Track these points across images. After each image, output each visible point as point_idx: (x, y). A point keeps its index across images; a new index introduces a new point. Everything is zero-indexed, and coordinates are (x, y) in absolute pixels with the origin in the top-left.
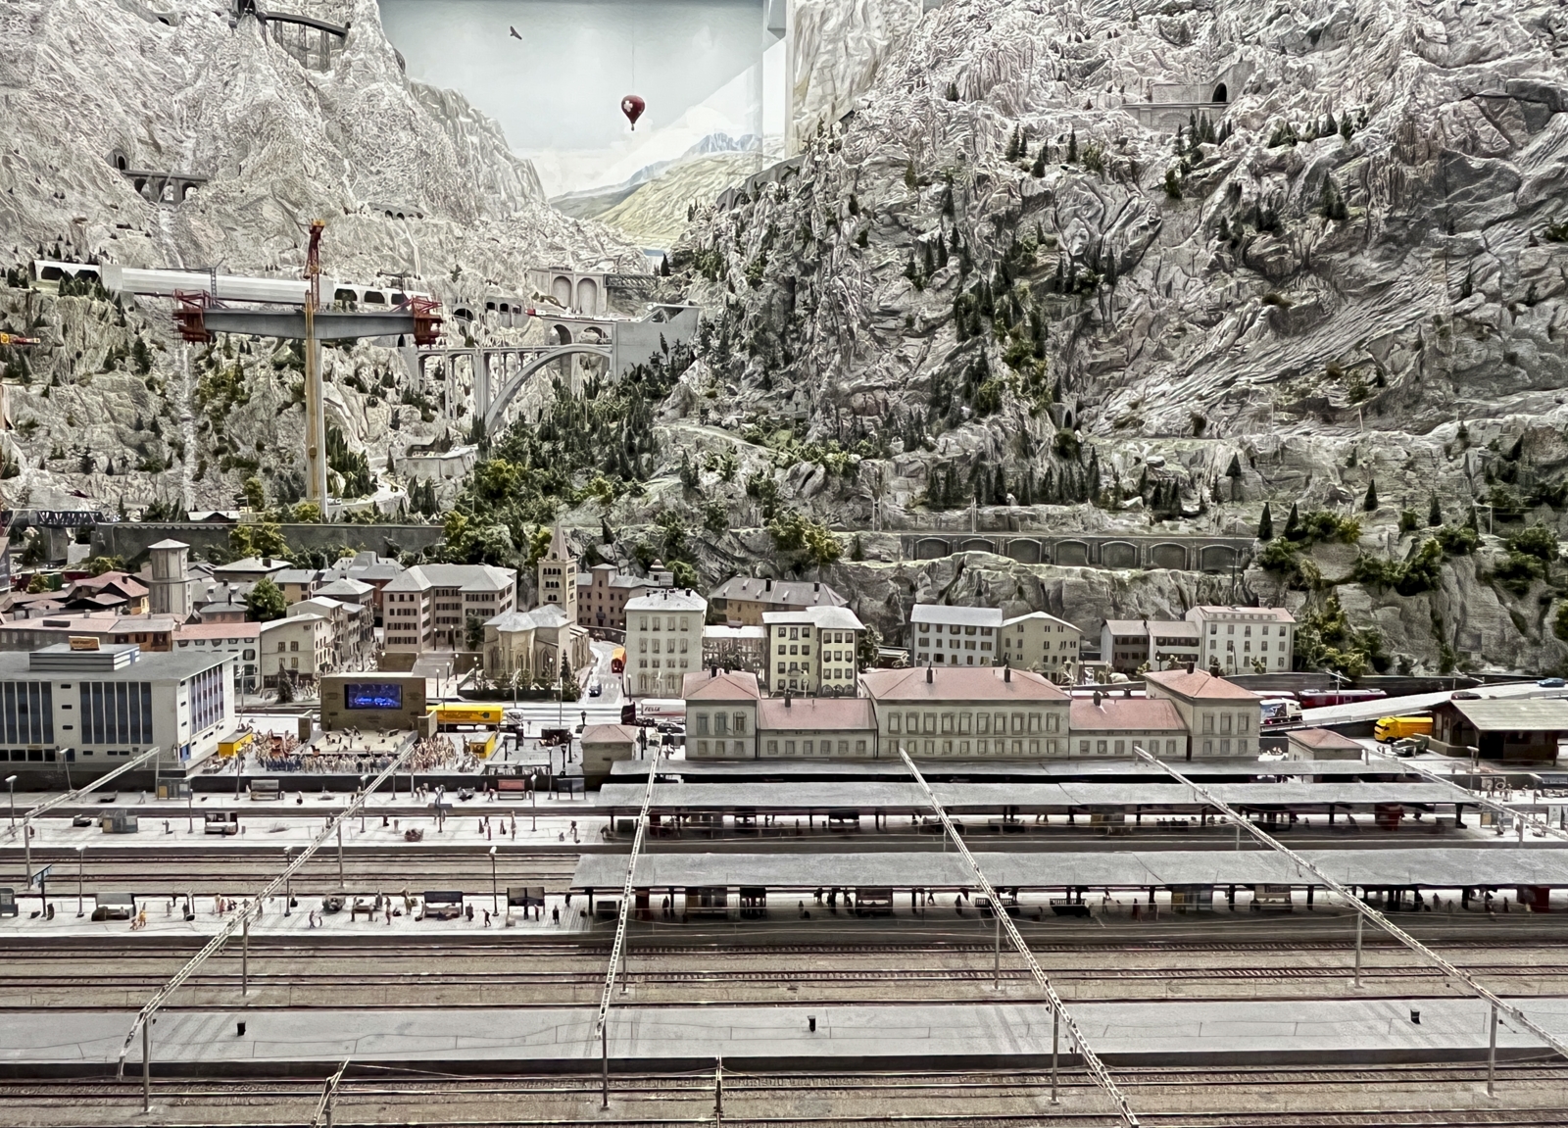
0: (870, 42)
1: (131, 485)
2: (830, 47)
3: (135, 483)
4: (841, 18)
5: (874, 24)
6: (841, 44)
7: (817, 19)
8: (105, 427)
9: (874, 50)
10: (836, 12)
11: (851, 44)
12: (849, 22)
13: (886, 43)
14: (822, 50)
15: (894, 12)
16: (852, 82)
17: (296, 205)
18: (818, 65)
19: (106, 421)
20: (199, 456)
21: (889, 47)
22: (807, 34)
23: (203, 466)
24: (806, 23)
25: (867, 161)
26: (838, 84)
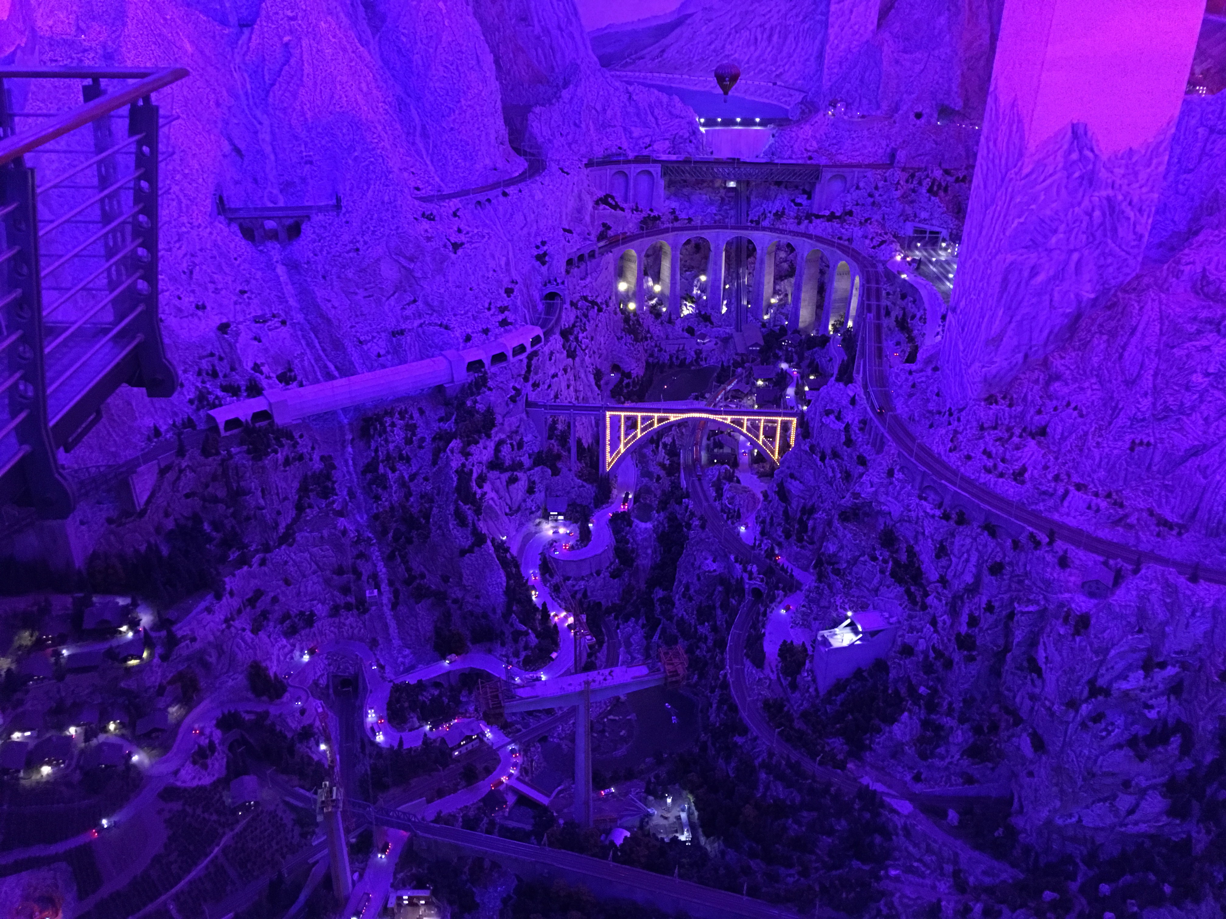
0: (1077, 295)
1: (344, 625)
2: (1034, 300)
3: (347, 622)
4: (1051, 273)
5: (1086, 277)
6: (1047, 297)
7: (1026, 274)
8: (314, 577)
9: (1079, 302)
10: (1047, 266)
11: (1057, 297)
12: (1059, 277)
13: (1092, 296)
14: (1025, 303)
15: (1111, 264)
16: (1051, 332)
17: (411, 260)
18: (1018, 318)
19: (314, 573)
20: (391, 583)
21: (1096, 299)
22: (1012, 288)
23: (396, 593)
24: (1013, 278)
25: (1113, 652)
26: (1035, 335)
